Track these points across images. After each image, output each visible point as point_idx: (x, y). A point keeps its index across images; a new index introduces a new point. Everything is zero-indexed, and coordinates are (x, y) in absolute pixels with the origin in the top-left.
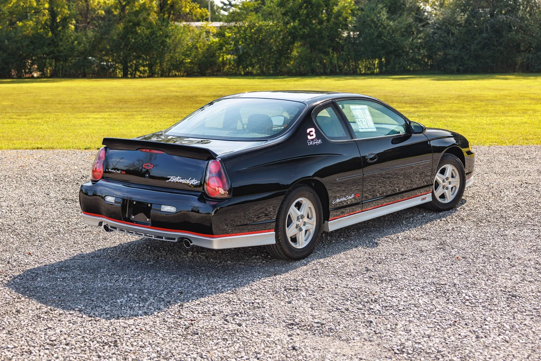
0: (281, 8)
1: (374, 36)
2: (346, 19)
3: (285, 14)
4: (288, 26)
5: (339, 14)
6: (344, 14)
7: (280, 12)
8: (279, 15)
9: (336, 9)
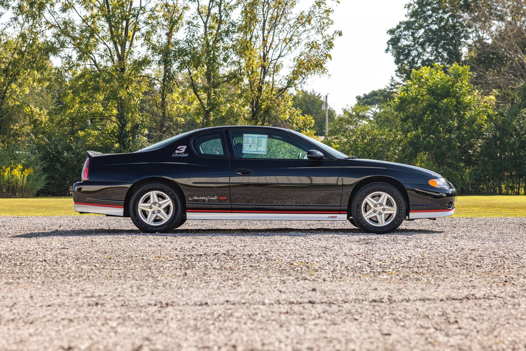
0: (400, 112)
1: (516, 147)
2: (480, 127)
3: (404, 120)
4: (409, 135)
5: (473, 120)
6: (479, 121)
7: (399, 118)
8: (398, 121)
9: (468, 115)
